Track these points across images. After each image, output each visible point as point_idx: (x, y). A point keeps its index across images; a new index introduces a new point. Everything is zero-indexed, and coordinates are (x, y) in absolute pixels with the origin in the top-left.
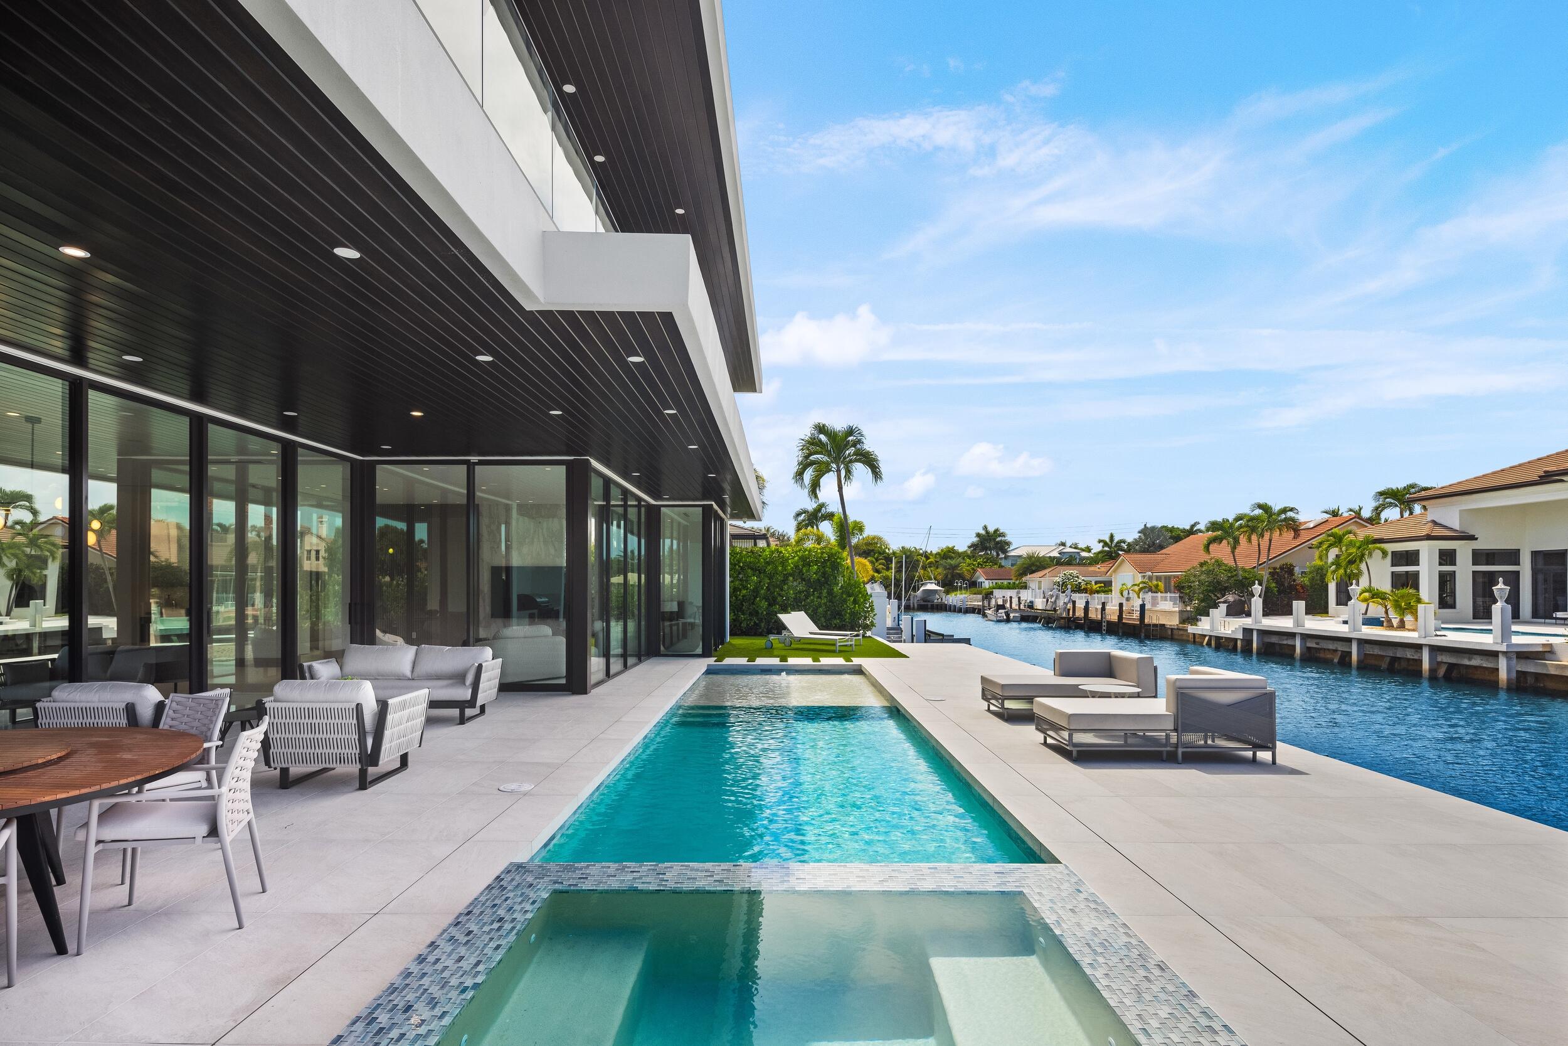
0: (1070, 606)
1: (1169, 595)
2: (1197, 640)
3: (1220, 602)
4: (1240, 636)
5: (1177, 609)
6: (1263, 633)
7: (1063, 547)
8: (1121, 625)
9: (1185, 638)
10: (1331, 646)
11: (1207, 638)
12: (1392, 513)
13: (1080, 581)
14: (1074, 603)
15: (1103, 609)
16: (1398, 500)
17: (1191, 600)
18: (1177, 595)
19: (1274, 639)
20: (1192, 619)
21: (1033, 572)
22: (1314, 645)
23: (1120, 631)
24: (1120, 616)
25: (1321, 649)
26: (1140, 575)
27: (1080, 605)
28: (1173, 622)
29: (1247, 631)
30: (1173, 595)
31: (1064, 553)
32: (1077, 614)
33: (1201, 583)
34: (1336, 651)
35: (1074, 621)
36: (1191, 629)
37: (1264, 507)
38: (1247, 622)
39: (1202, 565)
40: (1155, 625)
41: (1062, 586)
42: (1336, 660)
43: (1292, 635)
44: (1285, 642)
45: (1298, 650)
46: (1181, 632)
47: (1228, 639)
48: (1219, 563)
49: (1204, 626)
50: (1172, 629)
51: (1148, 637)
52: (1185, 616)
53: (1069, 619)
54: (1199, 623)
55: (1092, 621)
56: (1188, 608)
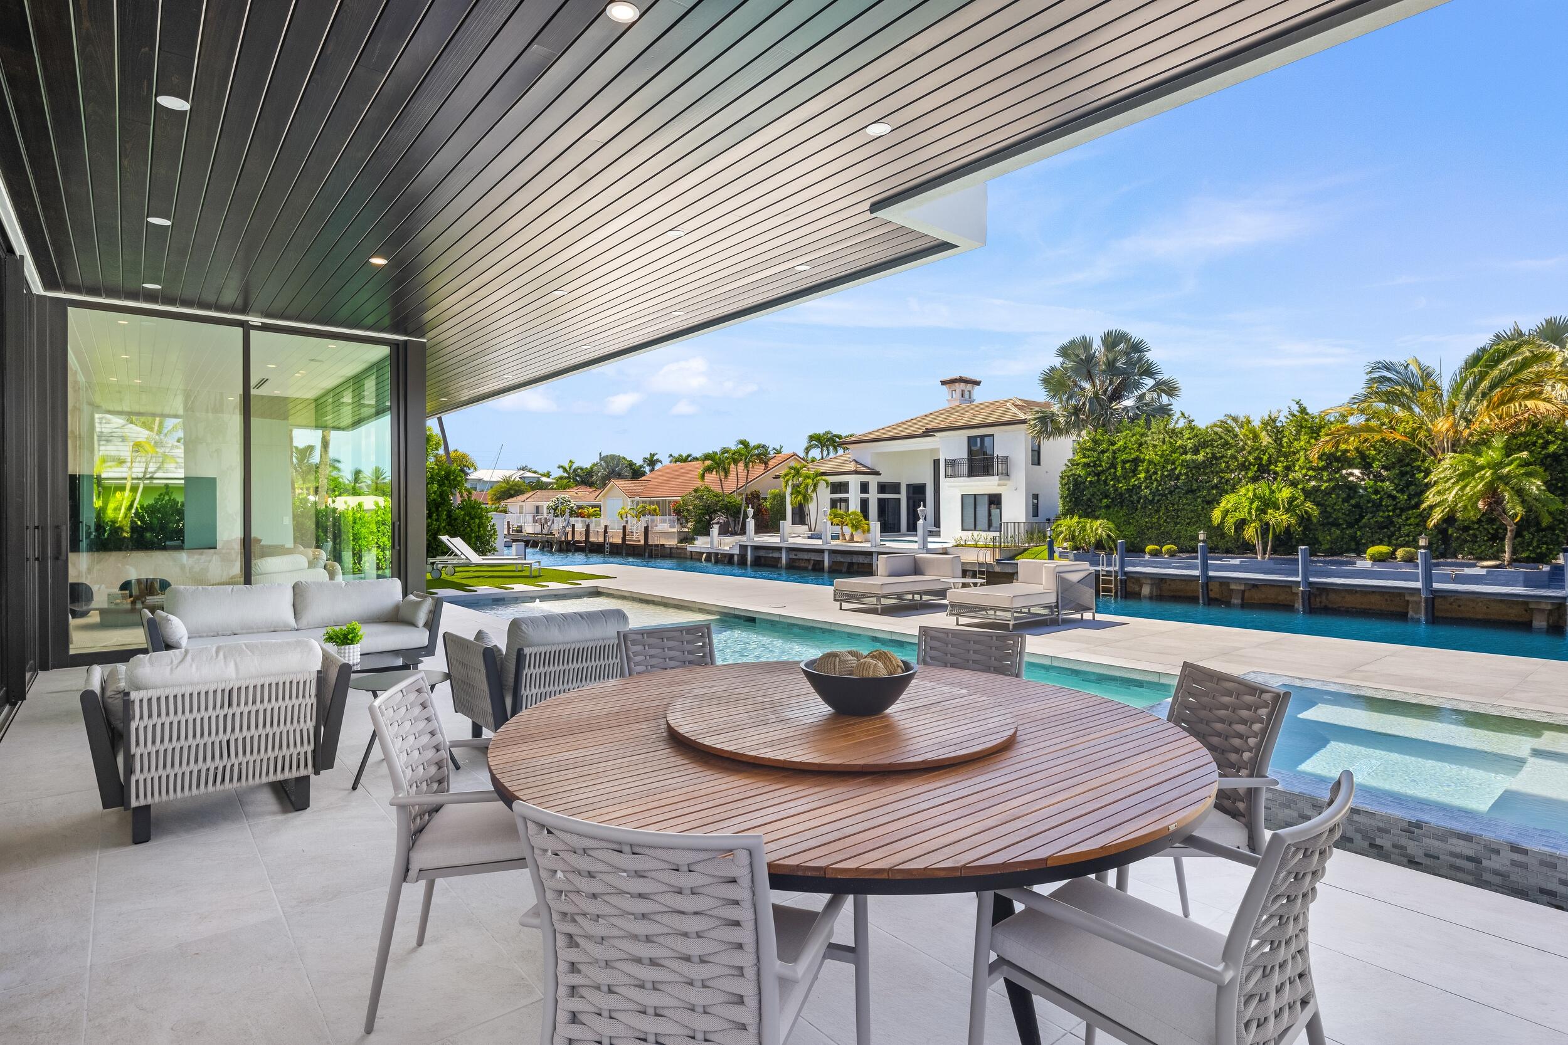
0: (569, 529)
1: (667, 517)
2: (694, 557)
3: (713, 523)
4: (736, 551)
5: (675, 530)
6: (756, 548)
7: (523, 472)
8: (625, 546)
9: (682, 556)
10: (806, 556)
11: (704, 555)
12: (815, 453)
13: (572, 505)
14: (573, 526)
15: (606, 532)
16: (821, 443)
17: (687, 522)
18: (676, 517)
19: (762, 553)
20: (686, 539)
21: (511, 496)
22: (794, 557)
23: (624, 552)
24: (624, 539)
25: (799, 559)
26: (629, 500)
27: (580, 527)
28: (672, 542)
29: (743, 548)
30: (672, 517)
31: (525, 477)
32: (577, 538)
33: (695, 507)
34: (809, 560)
35: (574, 544)
36: (690, 548)
37: (744, 443)
38: (742, 540)
39: (696, 491)
40: (657, 546)
41: (556, 510)
42: (810, 568)
43: (779, 549)
44: (771, 555)
45: (784, 561)
46: (679, 551)
47: (724, 555)
48: (709, 490)
49: (701, 544)
50: (671, 548)
51: (651, 556)
52: (682, 537)
53: (568, 543)
54: (696, 542)
55: (593, 544)
56: (685, 530)
